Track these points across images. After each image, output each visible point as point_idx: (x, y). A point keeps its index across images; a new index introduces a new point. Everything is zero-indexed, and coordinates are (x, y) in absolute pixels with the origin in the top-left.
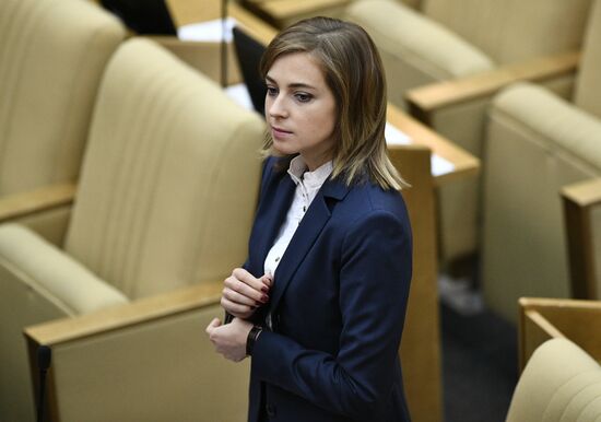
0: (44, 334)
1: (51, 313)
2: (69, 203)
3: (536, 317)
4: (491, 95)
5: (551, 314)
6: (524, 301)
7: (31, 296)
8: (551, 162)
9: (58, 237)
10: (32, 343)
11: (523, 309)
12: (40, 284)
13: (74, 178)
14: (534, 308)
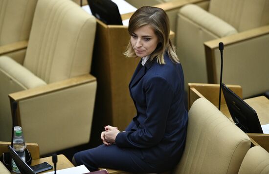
0: (16, 96)
1: (19, 89)
2: (26, 48)
3: (194, 90)
4: (180, 7)
5: (200, 89)
6: (190, 84)
7: (11, 82)
8: (201, 32)
9: (21, 61)
10: (11, 100)
11: (189, 87)
12: (14, 78)
13: (27, 39)
14: (193, 86)
